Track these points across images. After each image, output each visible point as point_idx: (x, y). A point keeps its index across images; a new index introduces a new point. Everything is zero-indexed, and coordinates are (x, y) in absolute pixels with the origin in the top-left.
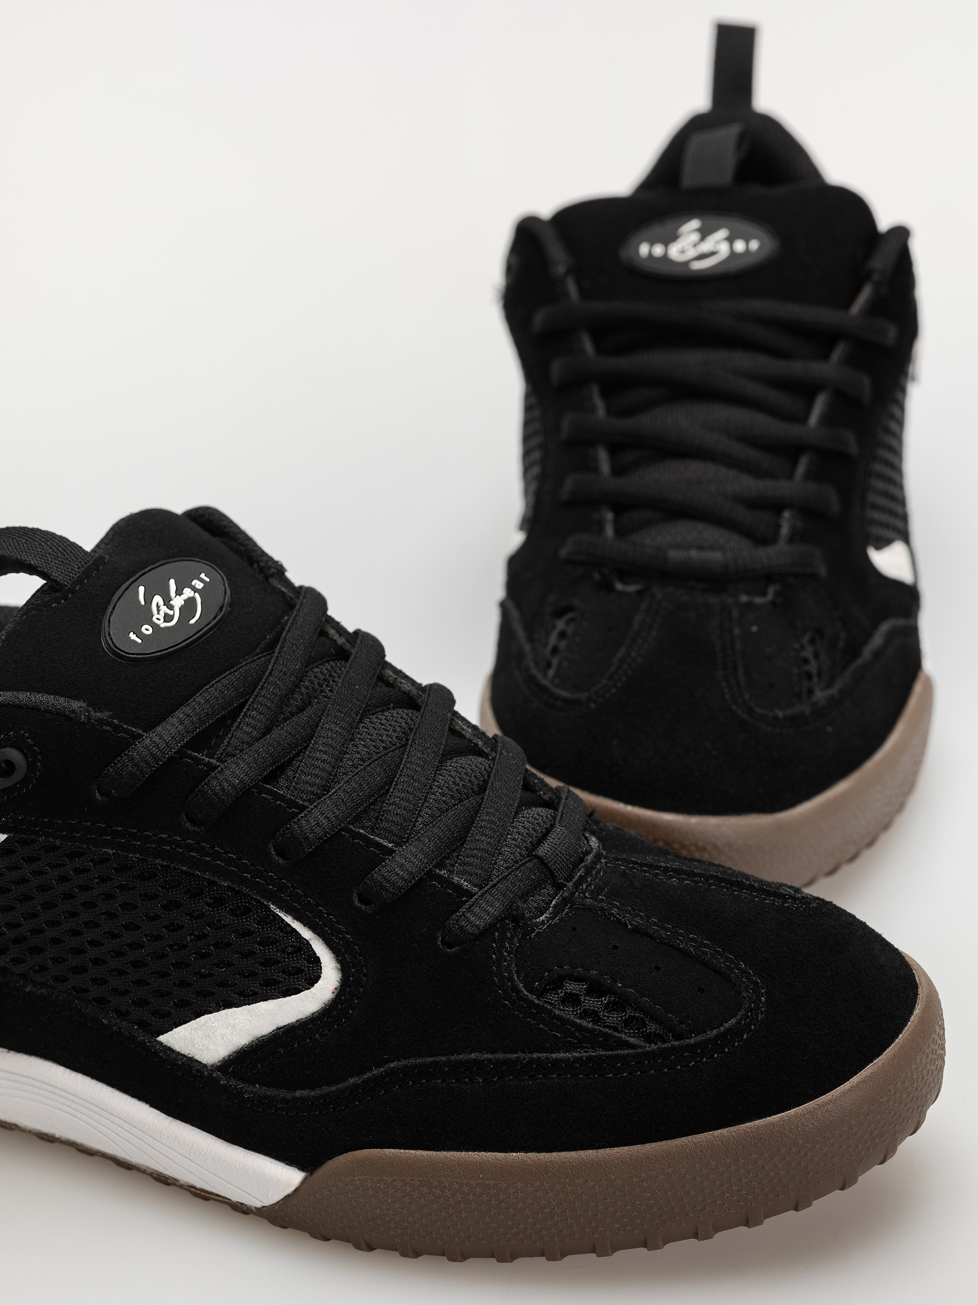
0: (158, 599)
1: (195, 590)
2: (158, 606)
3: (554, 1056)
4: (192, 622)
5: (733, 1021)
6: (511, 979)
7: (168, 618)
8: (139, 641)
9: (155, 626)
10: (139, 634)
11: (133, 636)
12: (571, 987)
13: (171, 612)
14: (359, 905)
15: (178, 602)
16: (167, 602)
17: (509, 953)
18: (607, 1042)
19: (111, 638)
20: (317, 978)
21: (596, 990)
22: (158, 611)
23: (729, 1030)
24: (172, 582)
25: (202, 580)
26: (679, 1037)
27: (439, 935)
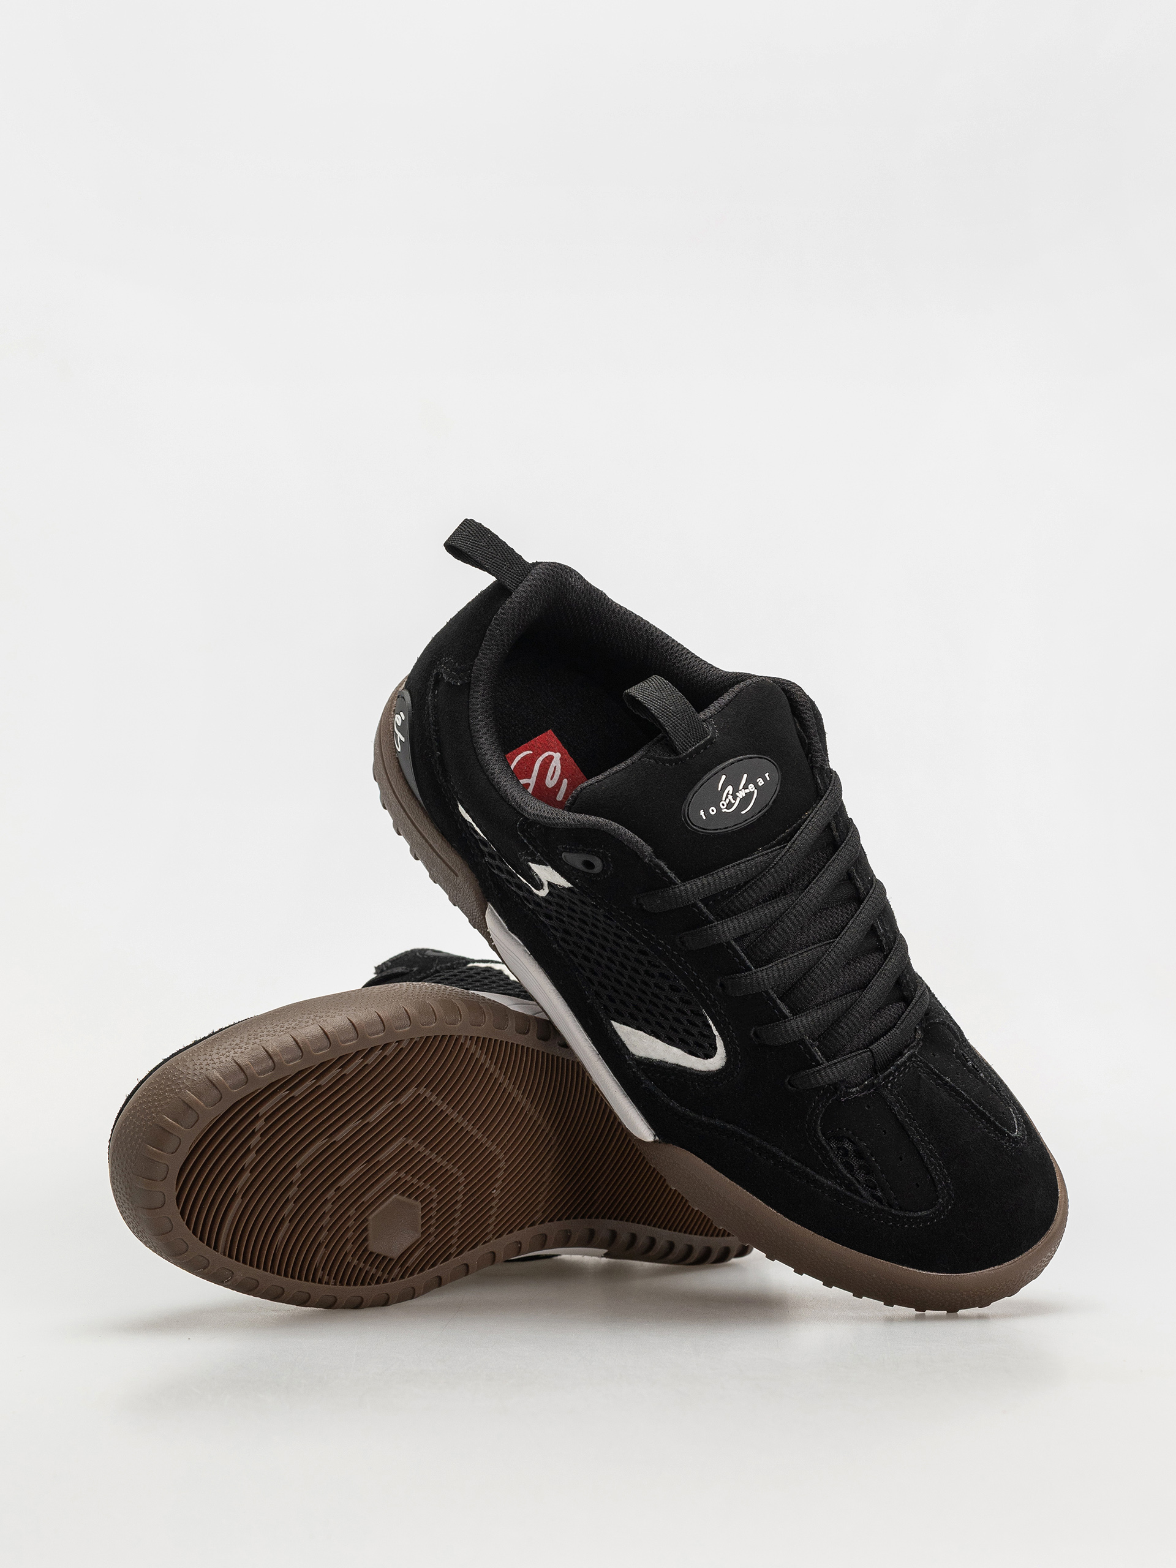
0: (730, 789)
1: (756, 786)
2: (728, 794)
3: (817, 1177)
4: (743, 812)
5: (925, 1213)
6: (816, 1122)
7: (730, 805)
8: (704, 818)
9: (719, 809)
10: (707, 813)
11: (702, 813)
12: (847, 1145)
13: (733, 801)
14: (753, 1036)
15: (741, 794)
16: (736, 790)
17: (823, 1106)
18: (849, 1186)
19: (688, 809)
20: (711, 1057)
21: (859, 1154)
22: (727, 797)
23: (920, 1217)
24: (745, 776)
25: (764, 779)
26: (891, 1206)
27: (789, 1077)
